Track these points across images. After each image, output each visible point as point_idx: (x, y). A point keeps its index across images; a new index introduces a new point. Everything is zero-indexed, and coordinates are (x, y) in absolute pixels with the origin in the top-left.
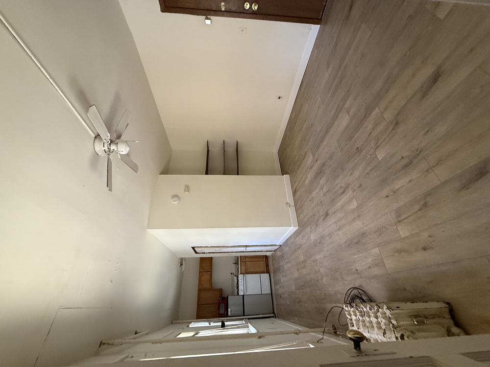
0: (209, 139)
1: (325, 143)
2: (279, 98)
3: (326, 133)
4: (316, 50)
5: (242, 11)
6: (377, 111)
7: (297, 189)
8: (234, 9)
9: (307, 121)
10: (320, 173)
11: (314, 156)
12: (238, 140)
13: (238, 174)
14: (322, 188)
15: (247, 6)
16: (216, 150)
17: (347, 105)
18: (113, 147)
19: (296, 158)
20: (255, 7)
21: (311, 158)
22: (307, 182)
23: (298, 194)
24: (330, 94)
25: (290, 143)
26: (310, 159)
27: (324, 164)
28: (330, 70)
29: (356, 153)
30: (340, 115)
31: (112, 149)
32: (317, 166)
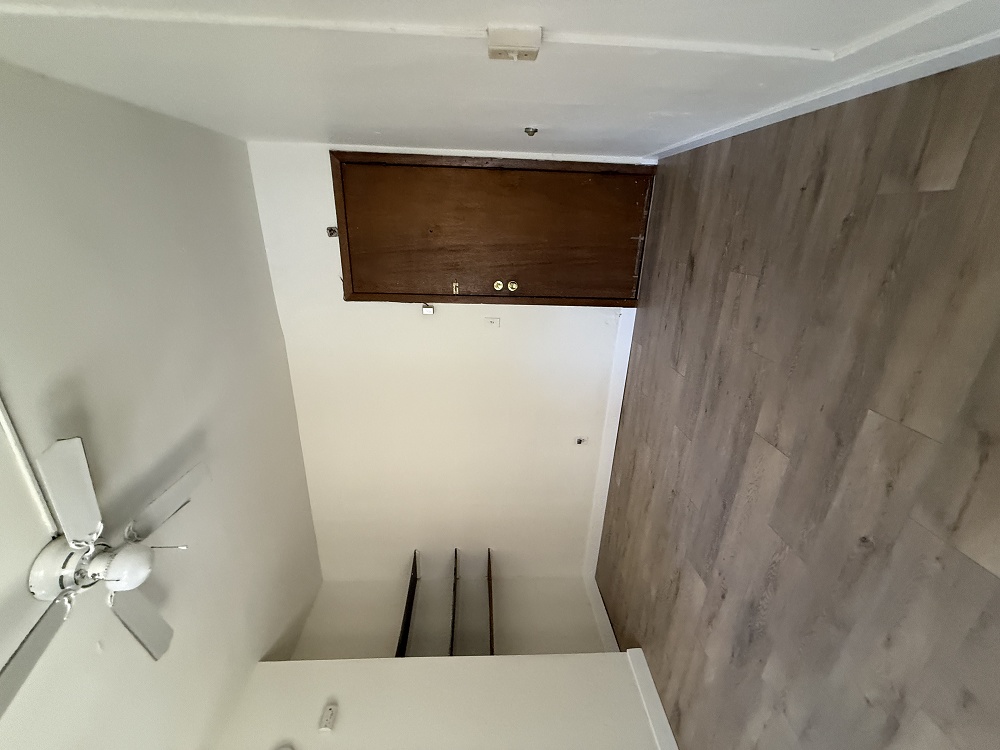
0: (420, 549)
1: (731, 537)
2: (580, 442)
3: (724, 506)
4: (640, 347)
5: (489, 292)
6: (871, 420)
7: (683, 704)
8: (474, 291)
9: (657, 487)
10: (749, 642)
11: (707, 580)
12: (492, 549)
13: (492, 654)
14: (779, 706)
15: (499, 286)
16: (434, 579)
17: (761, 427)
18: (97, 568)
19: (653, 592)
20: (513, 287)
21: (700, 585)
22: (711, 676)
23: (690, 728)
24: (702, 412)
25: (625, 549)
26: (697, 591)
27: (753, 608)
28: (683, 368)
29: (866, 557)
30: (752, 452)
31: (90, 575)
32: (729, 612)
